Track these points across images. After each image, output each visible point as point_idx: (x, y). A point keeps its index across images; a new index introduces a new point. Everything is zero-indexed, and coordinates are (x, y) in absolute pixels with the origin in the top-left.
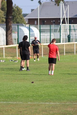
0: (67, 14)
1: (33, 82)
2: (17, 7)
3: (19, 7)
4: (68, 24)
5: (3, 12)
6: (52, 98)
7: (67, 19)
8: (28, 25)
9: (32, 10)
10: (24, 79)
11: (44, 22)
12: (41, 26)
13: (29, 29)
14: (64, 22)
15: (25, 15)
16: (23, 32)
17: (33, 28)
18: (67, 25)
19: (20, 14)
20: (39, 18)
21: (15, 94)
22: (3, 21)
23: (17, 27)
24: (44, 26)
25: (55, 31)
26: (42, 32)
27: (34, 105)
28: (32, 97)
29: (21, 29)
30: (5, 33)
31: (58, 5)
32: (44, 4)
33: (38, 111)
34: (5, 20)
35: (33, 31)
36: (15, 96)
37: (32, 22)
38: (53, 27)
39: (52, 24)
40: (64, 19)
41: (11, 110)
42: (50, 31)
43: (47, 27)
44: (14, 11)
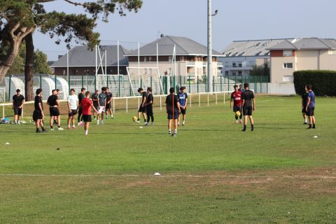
0: (104, 61)
1: (58, 149)
2: (41, 53)
3: (43, 52)
4: (106, 75)
5: (22, 59)
6: (82, 169)
7: (104, 67)
8: (53, 76)
9: (60, 57)
10: (47, 145)
11: (74, 71)
12: (71, 77)
13: (56, 81)
14: (100, 72)
15: (51, 63)
16: (47, 84)
17: (60, 79)
18: (104, 76)
19: (44, 61)
20: (68, 66)
21: (35, 164)
22: (22, 71)
23: (39, 78)
24: (75, 77)
25: (89, 83)
26: (73, 84)
27: (59, 178)
28: (57, 167)
29: (44, 81)
30: (24, 85)
31: (92, 50)
32: (74, 49)
33: (64, 185)
34: (24, 68)
35: (60, 84)
36: (34, 166)
37: (59, 71)
38: (86, 78)
39: (85, 74)
40: (100, 67)
41: (29, 185)
42: (83, 83)
43: (79, 78)
44: (36, 58)
